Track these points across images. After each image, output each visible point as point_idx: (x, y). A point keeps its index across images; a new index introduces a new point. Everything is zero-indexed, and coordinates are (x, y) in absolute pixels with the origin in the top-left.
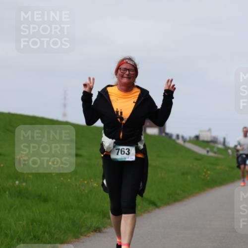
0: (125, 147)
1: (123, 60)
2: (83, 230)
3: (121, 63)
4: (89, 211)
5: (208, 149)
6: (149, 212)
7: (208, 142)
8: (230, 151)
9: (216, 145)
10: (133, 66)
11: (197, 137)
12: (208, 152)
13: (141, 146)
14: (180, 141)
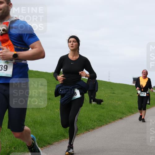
13: (148, 92)
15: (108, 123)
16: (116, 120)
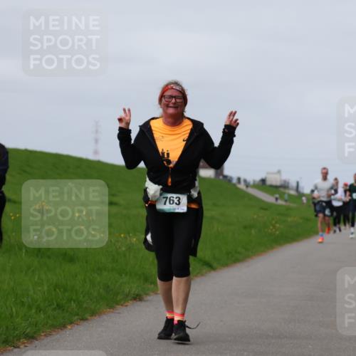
0: (175, 196)
1: (167, 85)
2: (119, 297)
3: (165, 89)
4: (126, 275)
5: (277, 196)
6: (202, 275)
7: (276, 187)
8: (304, 198)
9: (287, 191)
10: (180, 92)
11: (263, 181)
12: (277, 199)
13: (195, 194)
14: (242, 186)
15: (87, 316)
16: (118, 304)
